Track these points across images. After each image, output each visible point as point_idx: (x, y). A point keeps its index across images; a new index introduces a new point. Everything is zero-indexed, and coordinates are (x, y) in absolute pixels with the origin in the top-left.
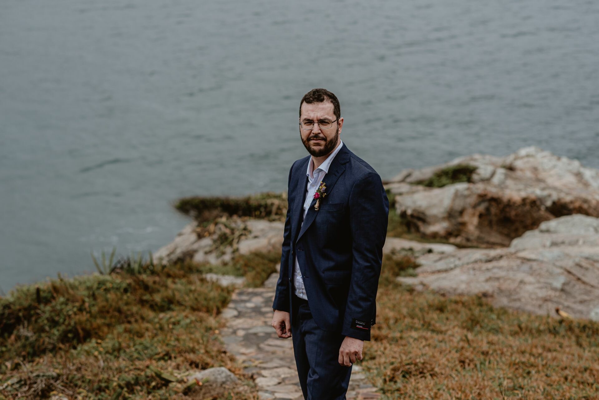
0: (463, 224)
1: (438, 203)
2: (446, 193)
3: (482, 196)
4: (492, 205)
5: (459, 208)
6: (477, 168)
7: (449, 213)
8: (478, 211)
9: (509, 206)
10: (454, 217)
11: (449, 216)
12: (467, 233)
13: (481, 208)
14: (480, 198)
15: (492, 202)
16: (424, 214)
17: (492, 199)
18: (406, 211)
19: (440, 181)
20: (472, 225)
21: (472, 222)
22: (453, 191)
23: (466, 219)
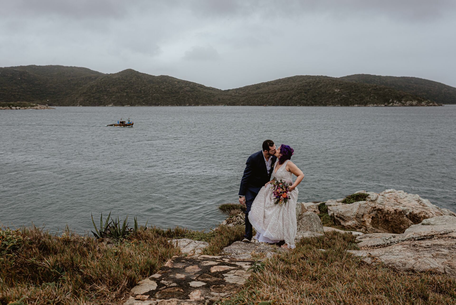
0: (364, 222)
1: (350, 210)
2: (355, 205)
3: (374, 208)
4: (378, 213)
5: (361, 214)
6: (369, 195)
7: (357, 215)
8: (371, 215)
9: (388, 214)
10: (359, 218)
11: (356, 217)
12: (366, 227)
13: (373, 214)
14: (372, 209)
15: (379, 211)
16: (343, 216)
17: (379, 210)
18: (334, 214)
19: (350, 200)
20: (368, 223)
21: (368, 221)
22: (358, 204)
23: (365, 219)
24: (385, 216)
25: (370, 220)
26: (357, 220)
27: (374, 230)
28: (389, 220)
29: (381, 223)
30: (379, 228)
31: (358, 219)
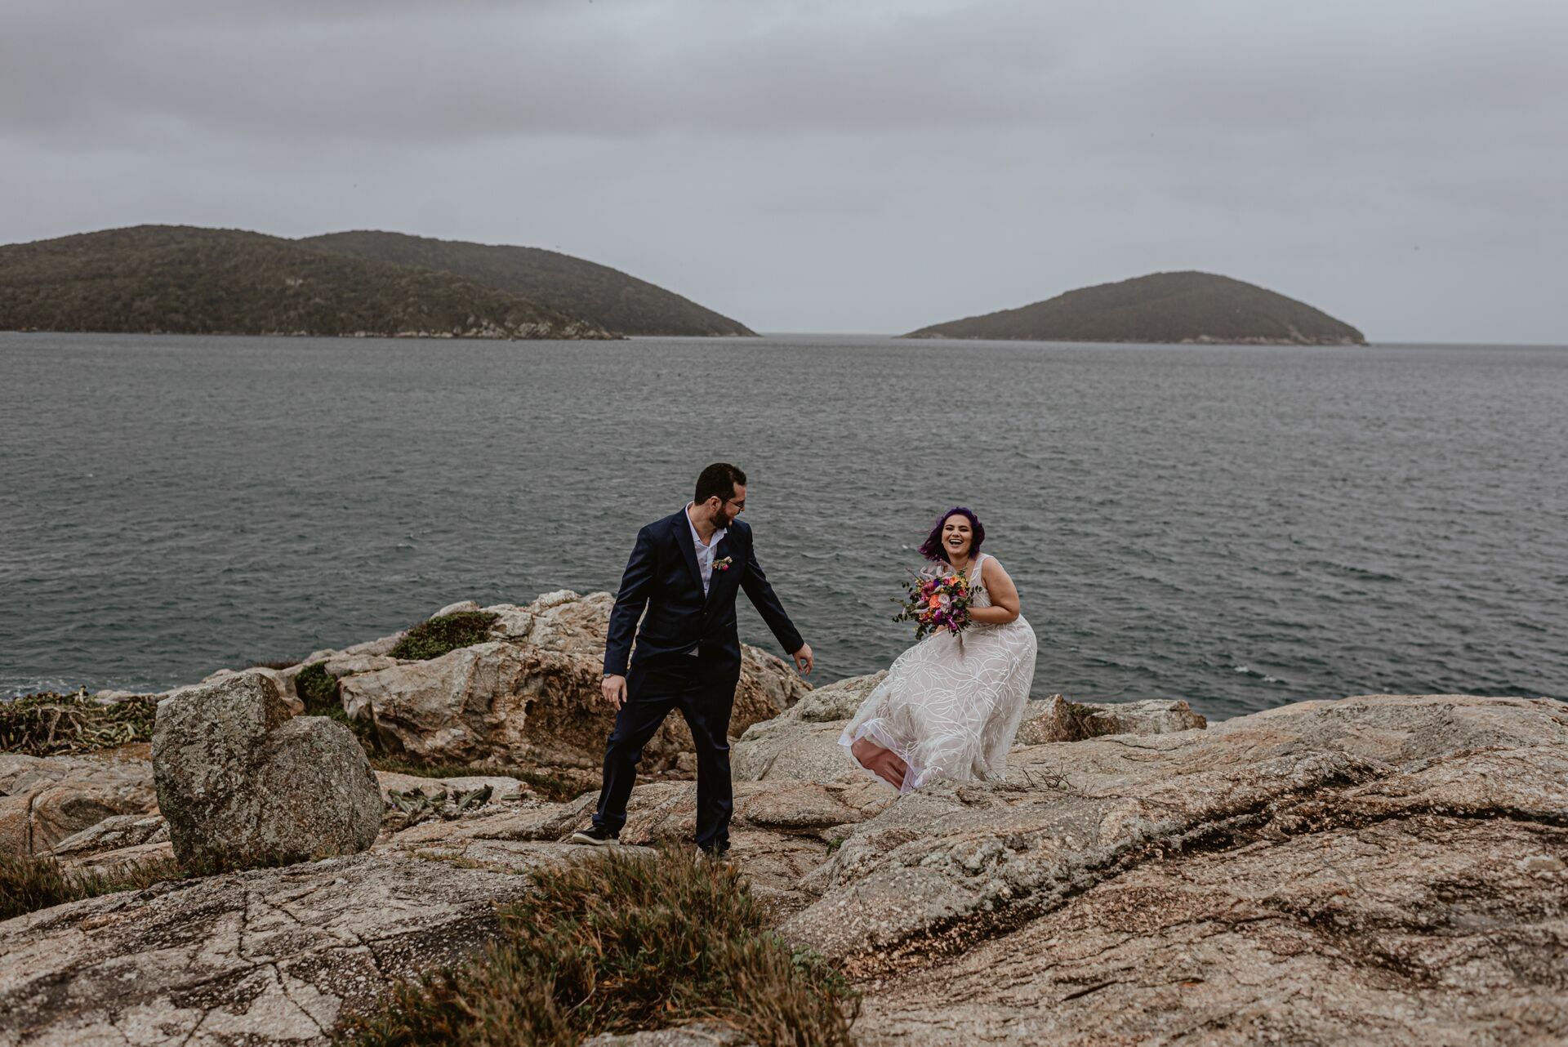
0: (499, 726)
1: (439, 685)
2: (456, 663)
3: (532, 666)
4: (550, 685)
5: (485, 695)
6: (497, 615)
7: (467, 703)
8: (524, 697)
9: (585, 684)
10: (476, 713)
11: (465, 711)
12: (506, 747)
13: (529, 692)
14: (527, 671)
15: (551, 678)
16: (410, 711)
17: (552, 672)
18: (369, 706)
19: (423, 645)
20: (515, 728)
21: (513, 719)
22: (470, 657)
23: (502, 716)
24: (574, 693)
25: (520, 718)
26: (468, 724)
27: (540, 755)
28: (593, 710)
29: (562, 723)
30: (557, 744)
31: (474, 718)
